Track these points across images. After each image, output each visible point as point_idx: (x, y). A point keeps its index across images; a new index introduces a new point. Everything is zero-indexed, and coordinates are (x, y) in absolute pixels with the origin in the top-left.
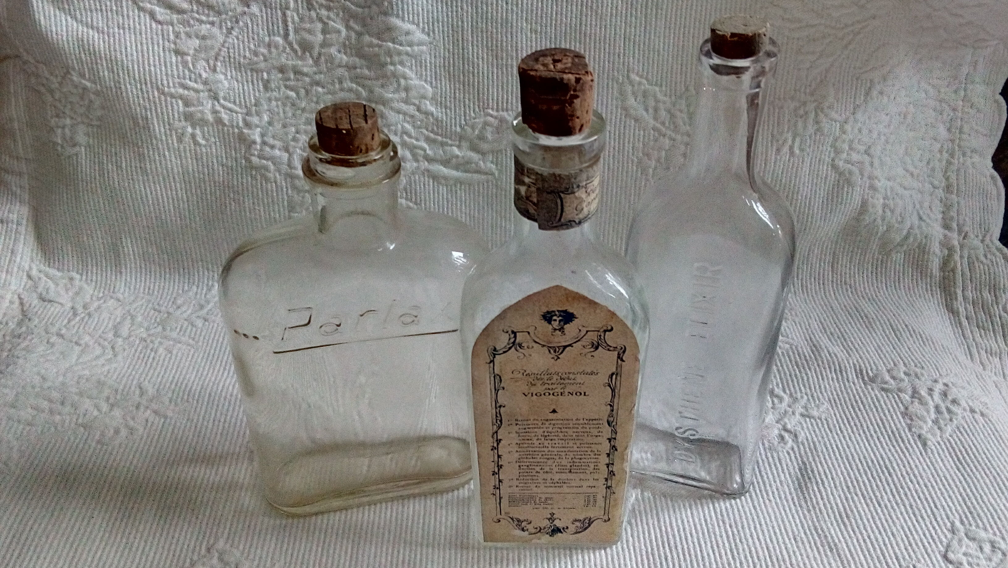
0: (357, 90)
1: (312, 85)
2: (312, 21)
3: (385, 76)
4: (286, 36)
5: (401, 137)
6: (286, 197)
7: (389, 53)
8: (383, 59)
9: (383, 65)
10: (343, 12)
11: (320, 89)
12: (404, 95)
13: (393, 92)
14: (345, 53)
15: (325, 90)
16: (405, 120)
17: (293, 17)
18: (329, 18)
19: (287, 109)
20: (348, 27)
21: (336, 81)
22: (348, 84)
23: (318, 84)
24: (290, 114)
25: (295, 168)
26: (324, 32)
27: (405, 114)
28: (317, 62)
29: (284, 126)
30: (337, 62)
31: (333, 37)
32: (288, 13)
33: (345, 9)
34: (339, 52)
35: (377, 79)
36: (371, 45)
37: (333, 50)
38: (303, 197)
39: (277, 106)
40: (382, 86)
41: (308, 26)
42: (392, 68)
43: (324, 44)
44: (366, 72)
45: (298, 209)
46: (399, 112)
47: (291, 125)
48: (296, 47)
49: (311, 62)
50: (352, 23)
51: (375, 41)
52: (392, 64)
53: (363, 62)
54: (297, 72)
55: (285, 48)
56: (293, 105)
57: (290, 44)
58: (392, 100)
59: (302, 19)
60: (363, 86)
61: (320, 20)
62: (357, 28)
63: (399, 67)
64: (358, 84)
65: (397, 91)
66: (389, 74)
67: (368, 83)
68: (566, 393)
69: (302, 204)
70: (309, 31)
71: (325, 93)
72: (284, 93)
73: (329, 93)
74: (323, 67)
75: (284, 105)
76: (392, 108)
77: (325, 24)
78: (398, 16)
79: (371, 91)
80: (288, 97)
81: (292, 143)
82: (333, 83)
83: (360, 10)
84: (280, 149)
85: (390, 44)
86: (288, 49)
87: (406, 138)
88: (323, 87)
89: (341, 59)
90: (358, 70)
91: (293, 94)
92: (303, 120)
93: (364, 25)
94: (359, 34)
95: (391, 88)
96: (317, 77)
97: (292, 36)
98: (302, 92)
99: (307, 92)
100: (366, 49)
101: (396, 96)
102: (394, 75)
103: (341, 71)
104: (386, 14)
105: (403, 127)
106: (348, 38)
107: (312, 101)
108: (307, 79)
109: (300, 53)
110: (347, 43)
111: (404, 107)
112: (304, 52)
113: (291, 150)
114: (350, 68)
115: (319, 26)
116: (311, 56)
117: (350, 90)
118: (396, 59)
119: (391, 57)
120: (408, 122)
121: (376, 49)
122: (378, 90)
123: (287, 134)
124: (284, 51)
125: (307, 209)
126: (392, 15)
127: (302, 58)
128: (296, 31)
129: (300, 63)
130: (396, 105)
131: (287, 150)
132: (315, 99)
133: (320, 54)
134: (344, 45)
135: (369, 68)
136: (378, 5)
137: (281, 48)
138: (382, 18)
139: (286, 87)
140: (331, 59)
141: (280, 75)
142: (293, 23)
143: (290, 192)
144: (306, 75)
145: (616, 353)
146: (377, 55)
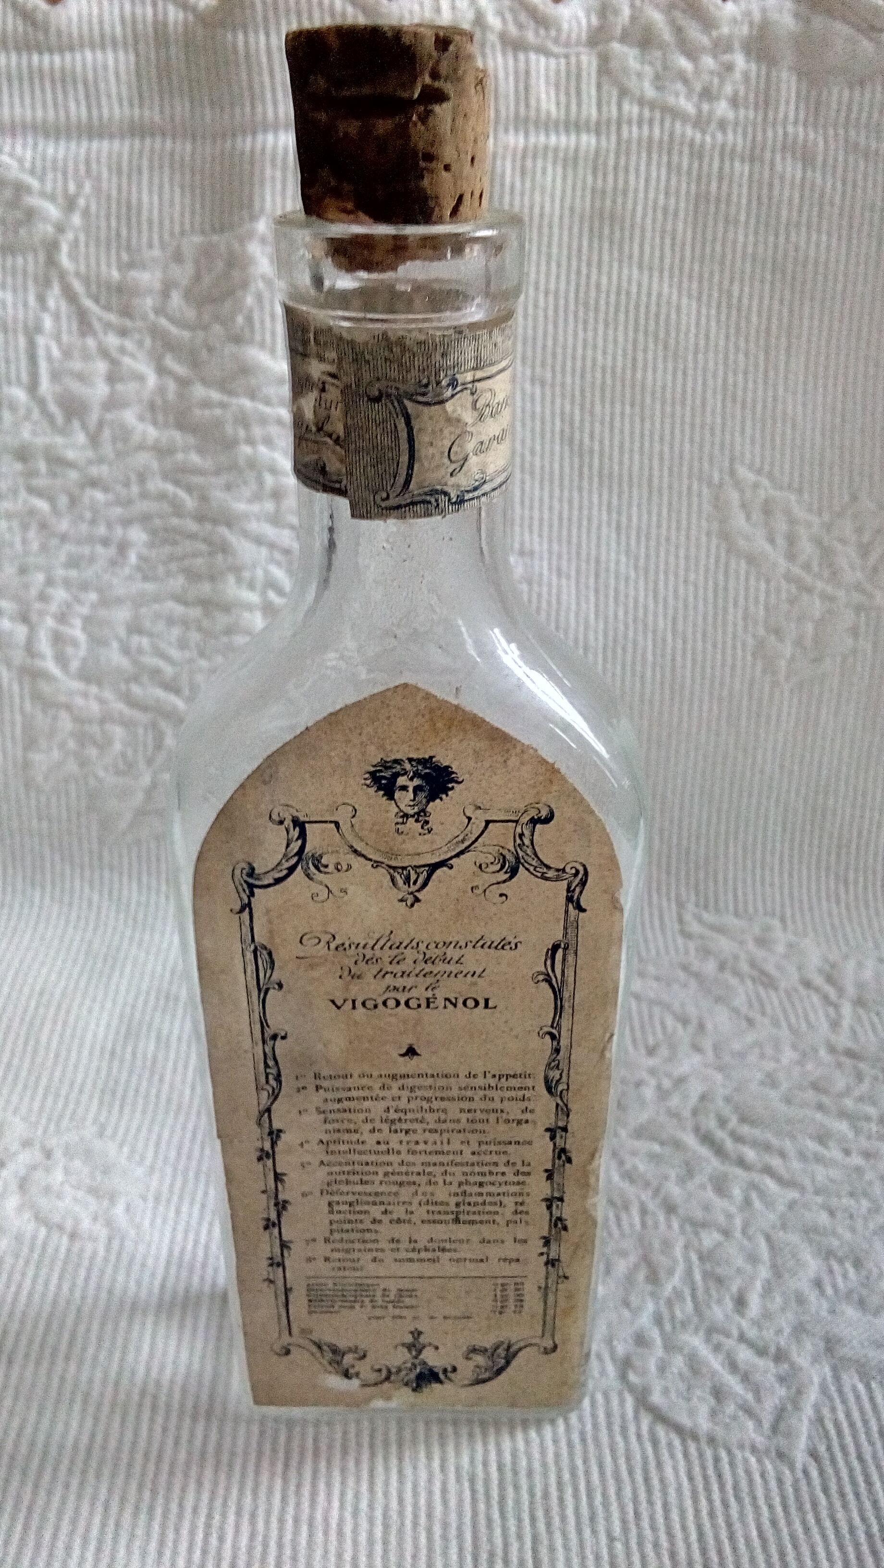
0: (175, 496)
1: (82, 486)
2: (86, 357)
3: (233, 467)
4: (33, 387)
5: (264, 594)
6: (18, 718)
7: (243, 420)
8: (229, 429)
9: (230, 444)
10: (153, 338)
11: (99, 496)
12: (269, 506)
13: (250, 501)
14: (155, 423)
15: (110, 497)
16: (272, 560)
17: (48, 349)
18: (122, 350)
19: (32, 534)
20: (161, 370)
21: (133, 477)
22: (156, 484)
23: (94, 483)
24: (35, 546)
25: (42, 657)
26: (112, 378)
27: (272, 546)
28: (94, 440)
29: (23, 571)
30: (136, 438)
31: (127, 388)
32: (41, 341)
33: (155, 332)
34: (141, 418)
35: (217, 473)
36: (206, 404)
37: (129, 416)
38: (55, 718)
39: (10, 529)
40: (228, 487)
41: (77, 365)
42: (247, 449)
43: (112, 403)
44: (195, 458)
45: (43, 743)
46: (259, 540)
47: (38, 568)
48: (53, 408)
49: (81, 438)
50: (169, 362)
51: (215, 395)
52: (251, 441)
53: (191, 440)
54: (56, 461)
55: (29, 411)
56: (43, 526)
57: (41, 403)
58: (246, 516)
59: (67, 353)
60: (189, 489)
61: (104, 353)
62: (180, 369)
63: (262, 449)
64: (177, 483)
65: (257, 497)
66: (241, 462)
67: (197, 480)
68: (440, 1002)
69: (52, 733)
70: (81, 377)
71: (108, 504)
72: (25, 502)
73: (118, 502)
74: (108, 450)
75: (25, 527)
76: (246, 534)
77: (114, 362)
78: (262, 345)
79: (204, 499)
80: (32, 512)
81: (37, 606)
82: (127, 484)
83: (186, 334)
84: (12, 619)
85: (247, 403)
86: (36, 414)
87: (272, 595)
88: (106, 490)
89: (144, 433)
90: (180, 456)
91: (43, 505)
92: (63, 558)
93: (195, 363)
94: (184, 383)
95: (247, 492)
96: (94, 471)
97: (45, 385)
98: (63, 501)
99: (73, 501)
100: (197, 412)
101: (255, 508)
102: (252, 464)
103: (144, 459)
104: (237, 340)
105: (266, 572)
106: (161, 390)
107: (81, 518)
108: (74, 475)
109: (60, 419)
110: (159, 402)
111: (269, 531)
112: (68, 419)
113: (34, 618)
114: (162, 451)
115: (101, 367)
116: (84, 426)
117: (162, 496)
118: (257, 431)
119: (247, 426)
120: (279, 564)
121: (218, 412)
122: (218, 495)
123: (26, 586)
124: (27, 417)
125: (62, 746)
126: (251, 342)
127: (63, 432)
128: (55, 376)
129: (59, 440)
130: (253, 526)
131: (24, 618)
132: (88, 515)
133: (101, 424)
134: (152, 407)
135: (201, 451)
136: (223, 324)
137: (22, 412)
138: (230, 349)
139: (31, 490)
140: (123, 434)
141: (18, 466)
142: (49, 358)
143: (28, 706)
144: (70, 465)
145: (565, 884)
146: (218, 424)
